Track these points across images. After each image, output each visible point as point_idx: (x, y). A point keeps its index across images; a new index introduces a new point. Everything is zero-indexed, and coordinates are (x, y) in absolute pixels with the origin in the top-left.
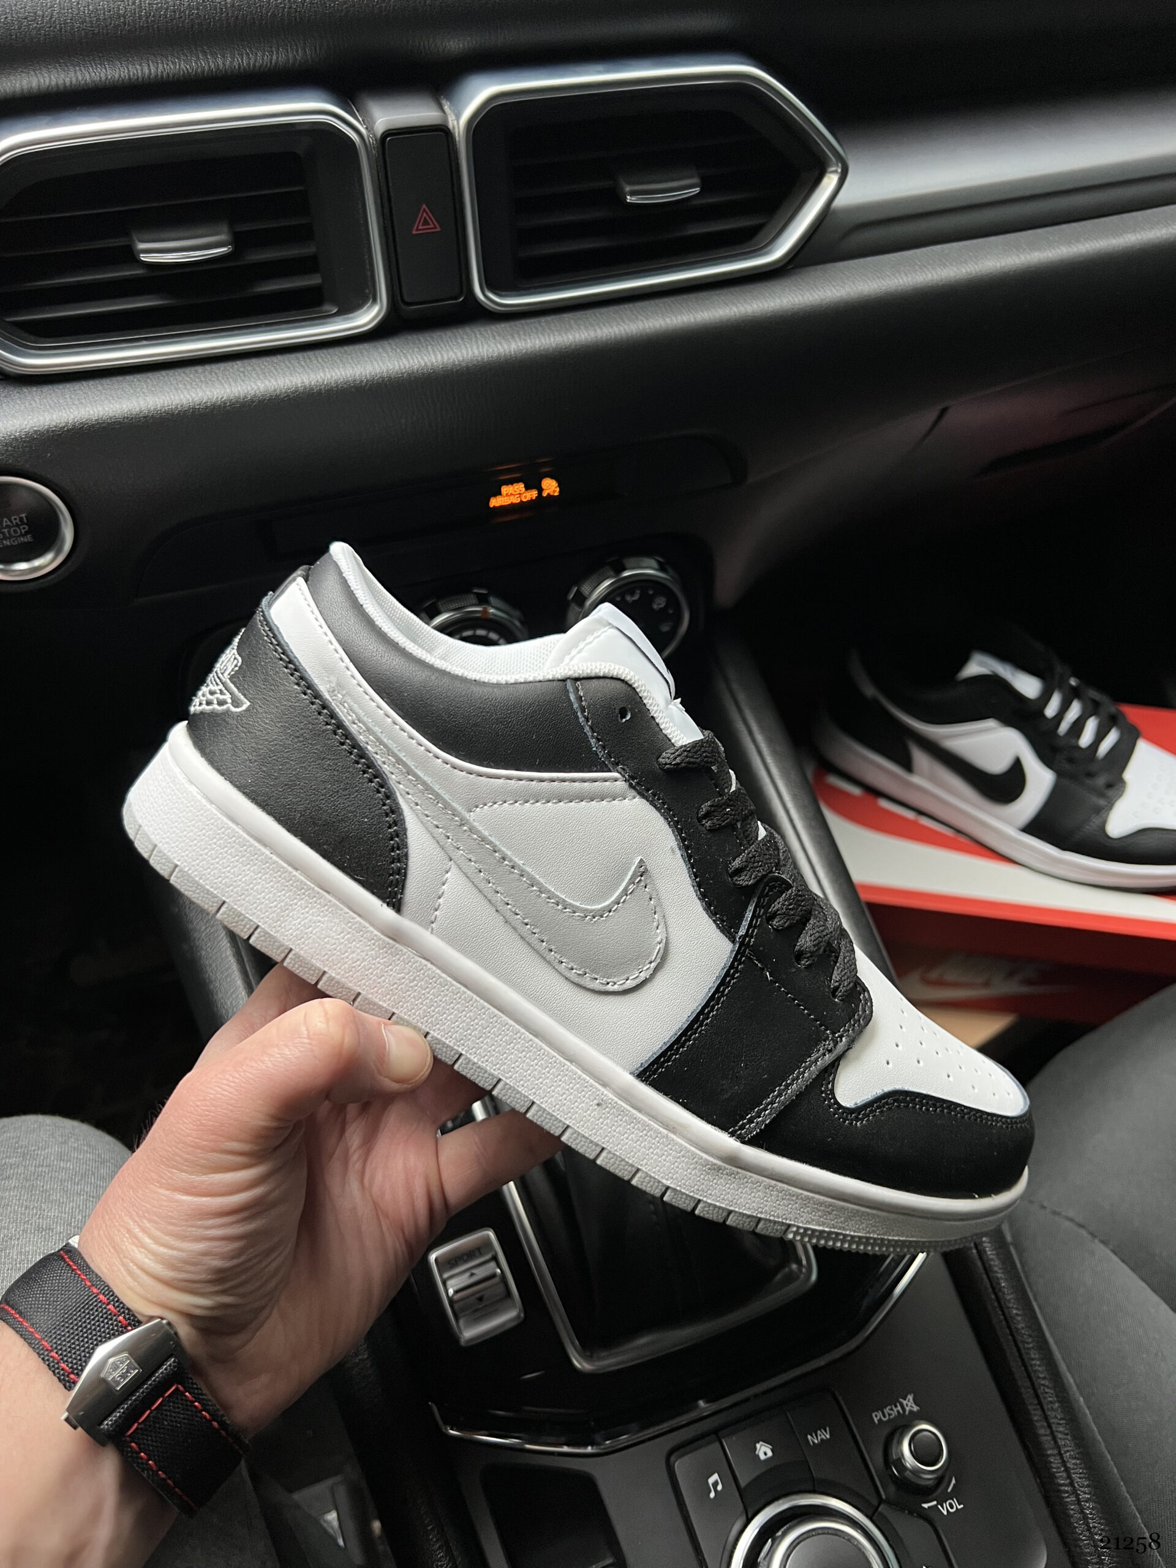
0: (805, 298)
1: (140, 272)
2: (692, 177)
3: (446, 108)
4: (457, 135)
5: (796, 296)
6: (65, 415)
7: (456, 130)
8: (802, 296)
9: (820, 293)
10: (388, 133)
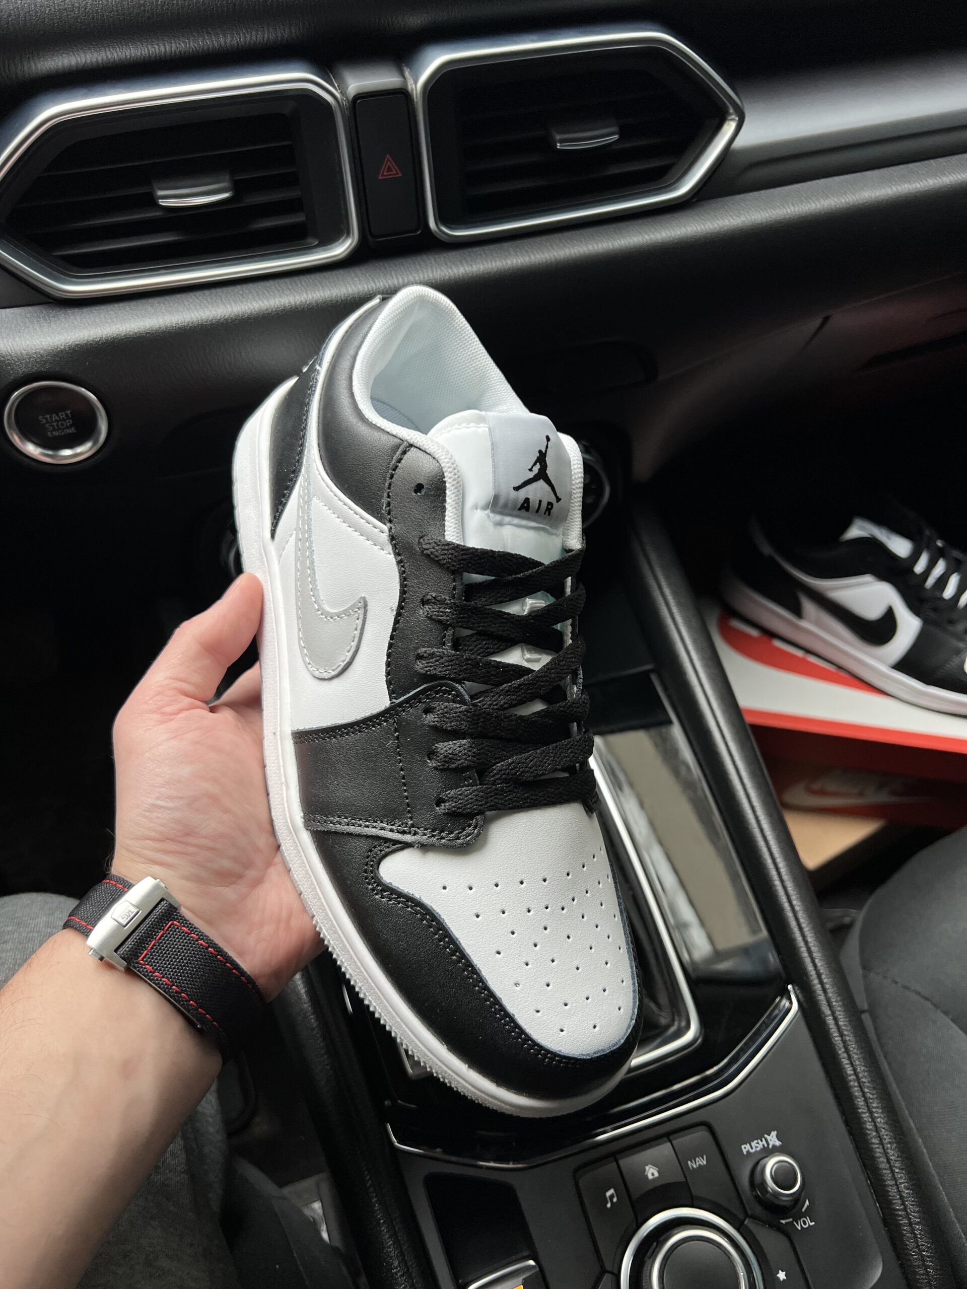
0: (707, 227)
1: (158, 214)
2: (612, 126)
3: (407, 73)
4: (415, 96)
5: (699, 225)
6: (100, 331)
7: (415, 92)
8: (704, 225)
9: (719, 222)
10: (359, 97)
